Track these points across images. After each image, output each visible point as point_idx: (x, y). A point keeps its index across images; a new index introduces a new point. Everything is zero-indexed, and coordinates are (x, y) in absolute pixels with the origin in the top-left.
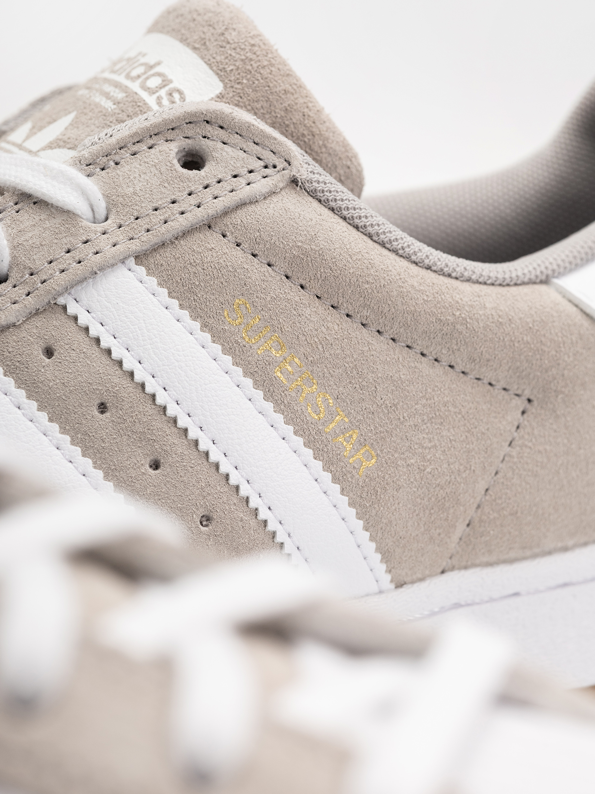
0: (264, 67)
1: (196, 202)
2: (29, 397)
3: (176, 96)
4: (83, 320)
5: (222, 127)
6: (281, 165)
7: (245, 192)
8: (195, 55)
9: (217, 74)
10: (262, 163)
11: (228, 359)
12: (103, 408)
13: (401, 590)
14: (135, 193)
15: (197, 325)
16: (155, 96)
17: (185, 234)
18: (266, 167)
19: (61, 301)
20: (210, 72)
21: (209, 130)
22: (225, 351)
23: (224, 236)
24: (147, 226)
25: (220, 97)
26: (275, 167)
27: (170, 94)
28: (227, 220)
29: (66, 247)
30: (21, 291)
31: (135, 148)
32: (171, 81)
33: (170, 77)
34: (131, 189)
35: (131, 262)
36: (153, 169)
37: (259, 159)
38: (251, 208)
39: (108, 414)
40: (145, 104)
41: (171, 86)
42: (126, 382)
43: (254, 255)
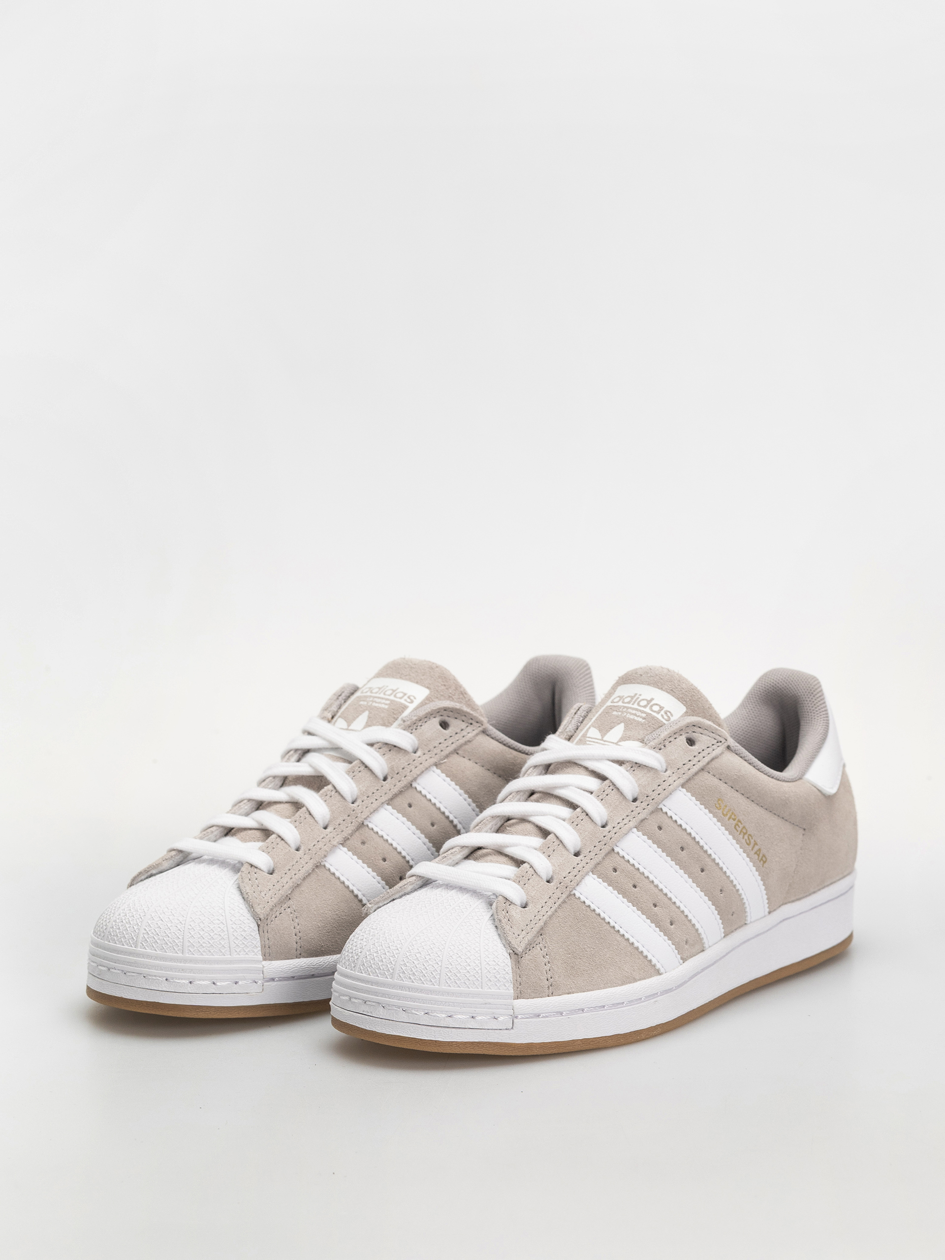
0: (700, 698)
1: (698, 760)
2: (658, 847)
3: (668, 714)
4: (669, 814)
5: (700, 727)
6: (723, 741)
7: (714, 754)
8: (669, 695)
9: (683, 703)
10: (716, 741)
11: (719, 824)
12: (682, 849)
13: (771, 915)
14: (676, 759)
15: (707, 811)
16: (660, 714)
17: (696, 774)
18: (717, 742)
19: (659, 807)
20: (679, 702)
21: (696, 729)
22: (718, 821)
23: (709, 773)
24: (683, 772)
25: (686, 714)
26: (721, 742)
27: (666, 713)
28: (709, 766)
29: (658, 784)
30: (645, 804)
31: (675, 736)
32: (664, 708)
33: (662, 705)
34: (674, 757)
35: (680, 788)
36: (679, 748)
37: (715, 739)
38: (716, 760)
39: (685, 851)
40: (658, 718)
41: (664, 710)
42: (688, 837)
43: (720, 780)
